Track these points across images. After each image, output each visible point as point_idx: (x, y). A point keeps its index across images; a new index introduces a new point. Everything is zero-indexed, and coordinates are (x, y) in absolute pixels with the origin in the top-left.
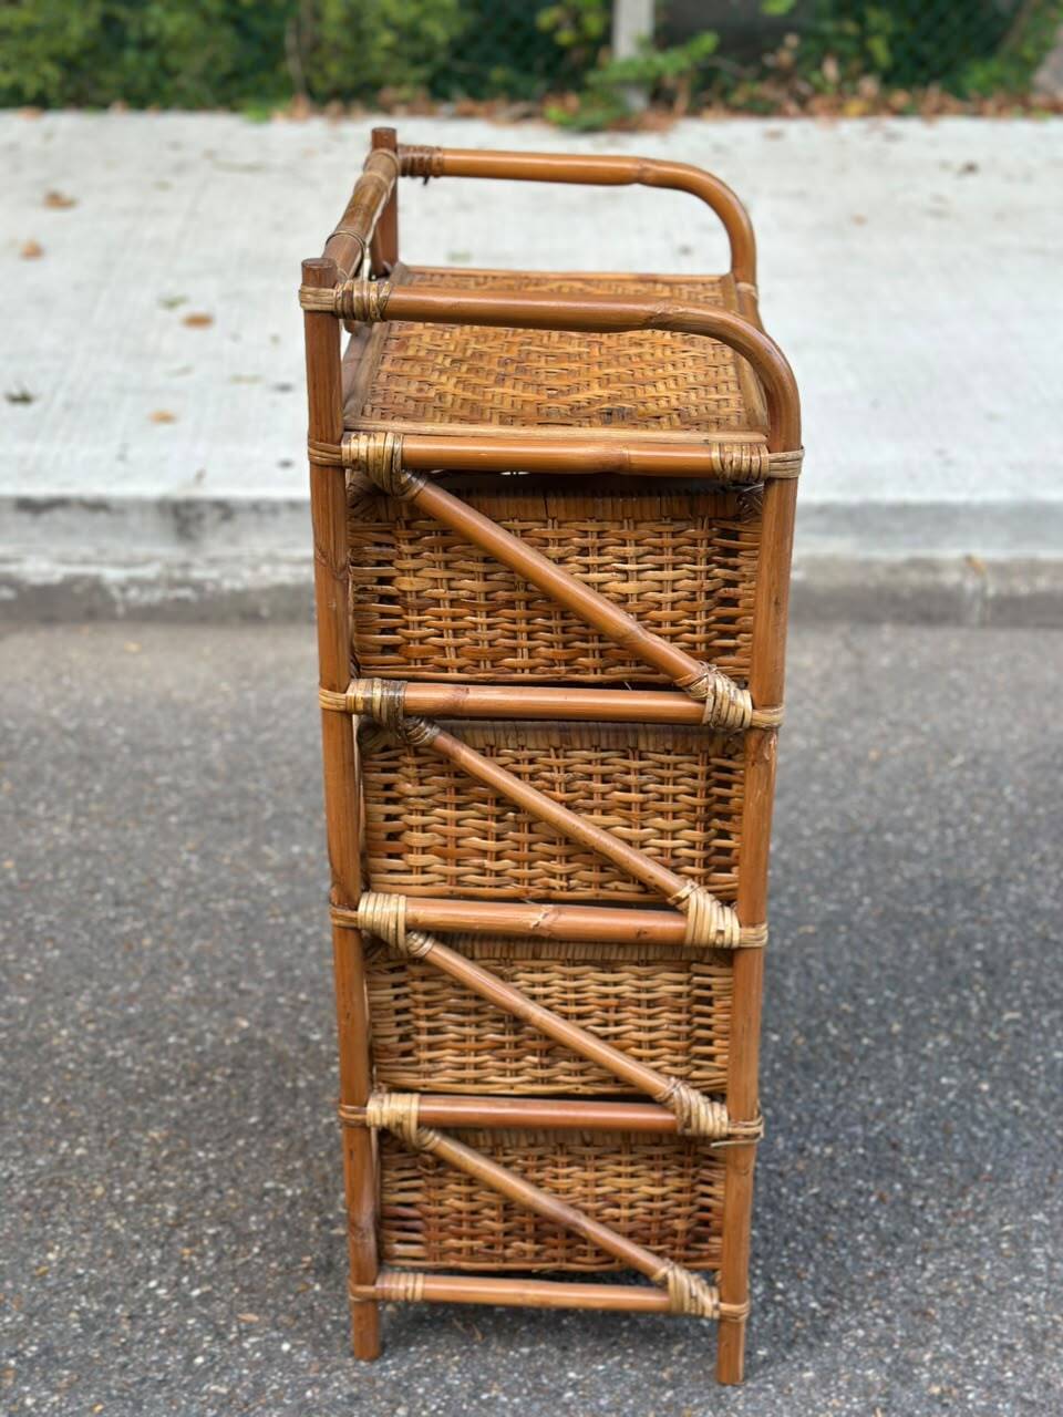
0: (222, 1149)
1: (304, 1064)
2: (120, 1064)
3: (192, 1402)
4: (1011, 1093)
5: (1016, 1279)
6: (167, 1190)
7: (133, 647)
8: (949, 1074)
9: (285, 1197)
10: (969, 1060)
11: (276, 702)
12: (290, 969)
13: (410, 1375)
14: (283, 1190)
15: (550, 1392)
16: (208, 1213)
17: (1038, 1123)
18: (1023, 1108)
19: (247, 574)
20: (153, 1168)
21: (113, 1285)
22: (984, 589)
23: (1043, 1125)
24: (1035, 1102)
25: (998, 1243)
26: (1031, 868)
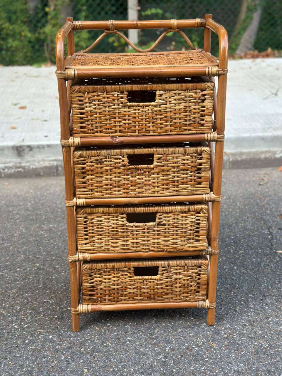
0: (32, 293)
1: (54, 273)
2: (4, 276)
3: (25, 351)
4: (242, 269)
5: (246, 310)
6: (17, 303)
7: (7, 184)
8: (226, 266)
9: (50, 303)
10: (231, 262)
11: (45, 194)
12: (50, 252)
13: (85, 341)
14: (49, 301)
15: (122, 343)
16: (29, 308)
17: (249, 275)
18: (245, 272)
19: (37, 164)
20: (13, 299)
21: (3, 326)
22: (229, 159)
23: (251, 275)
24: (249, 270)
25: (241, 302)
26: (245, 220)
